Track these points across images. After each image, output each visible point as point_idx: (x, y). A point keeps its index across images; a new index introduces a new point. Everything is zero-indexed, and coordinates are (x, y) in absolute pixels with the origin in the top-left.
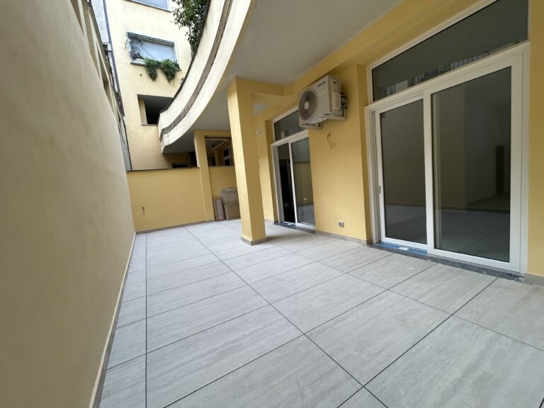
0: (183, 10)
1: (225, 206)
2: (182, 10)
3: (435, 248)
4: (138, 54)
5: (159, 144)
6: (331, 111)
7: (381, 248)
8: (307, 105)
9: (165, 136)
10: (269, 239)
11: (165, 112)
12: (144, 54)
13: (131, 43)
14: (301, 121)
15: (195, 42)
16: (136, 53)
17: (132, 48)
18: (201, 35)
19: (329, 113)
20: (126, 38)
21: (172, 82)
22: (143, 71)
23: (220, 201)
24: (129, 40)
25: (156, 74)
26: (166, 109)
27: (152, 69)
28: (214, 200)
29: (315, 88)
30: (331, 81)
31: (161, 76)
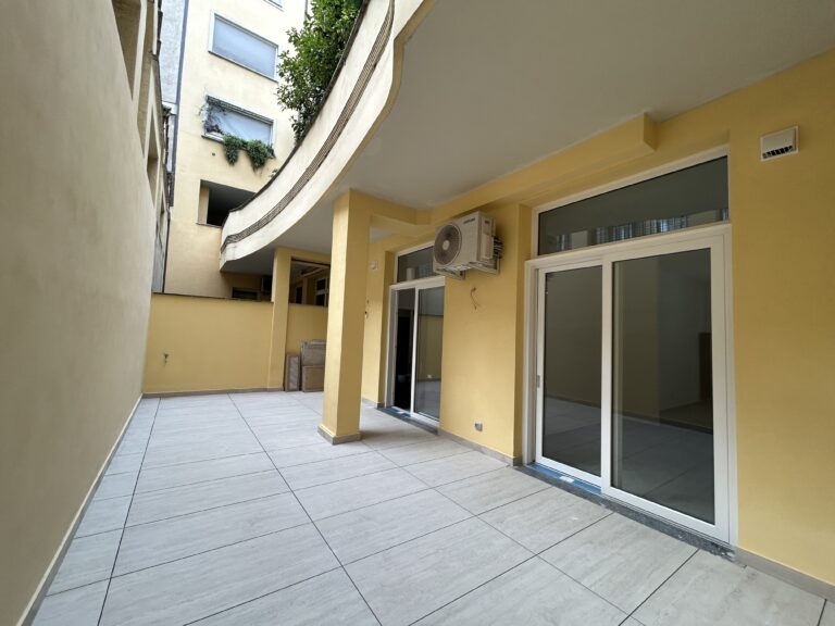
0: (293, 89)
1: (304, 368)
2: (291, 89)
3: (612, 485)
4: (217, 126)
5: (218, 255)
6: (478, 259)
7: (534, 474)
8: (446, 245)
9: (230, 246)
10: (364, 437)
11: (238, 212)
12: (224, 127)
13: (209, 110)
14: (436, 265)
15: (302, 130)
16: (214, 124)
17: (209, 117)
18: (312, 124)
19: (475, 261)
20: (204, 102)
21: (258, 172)
22: (218, 150)
23: (296, 359)
24: (207, 106)
25: (237, 157)
26: (240, 209)
27: (232, 150)
28: (288, 356)
29: (459, 223)
30: (483, 220)
31: (243, 161)
